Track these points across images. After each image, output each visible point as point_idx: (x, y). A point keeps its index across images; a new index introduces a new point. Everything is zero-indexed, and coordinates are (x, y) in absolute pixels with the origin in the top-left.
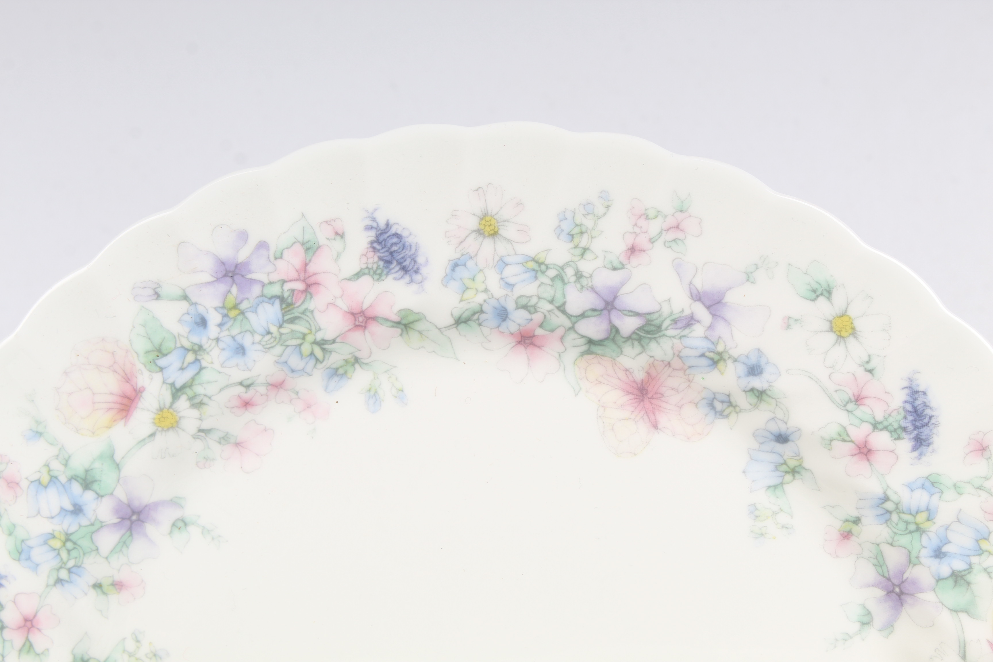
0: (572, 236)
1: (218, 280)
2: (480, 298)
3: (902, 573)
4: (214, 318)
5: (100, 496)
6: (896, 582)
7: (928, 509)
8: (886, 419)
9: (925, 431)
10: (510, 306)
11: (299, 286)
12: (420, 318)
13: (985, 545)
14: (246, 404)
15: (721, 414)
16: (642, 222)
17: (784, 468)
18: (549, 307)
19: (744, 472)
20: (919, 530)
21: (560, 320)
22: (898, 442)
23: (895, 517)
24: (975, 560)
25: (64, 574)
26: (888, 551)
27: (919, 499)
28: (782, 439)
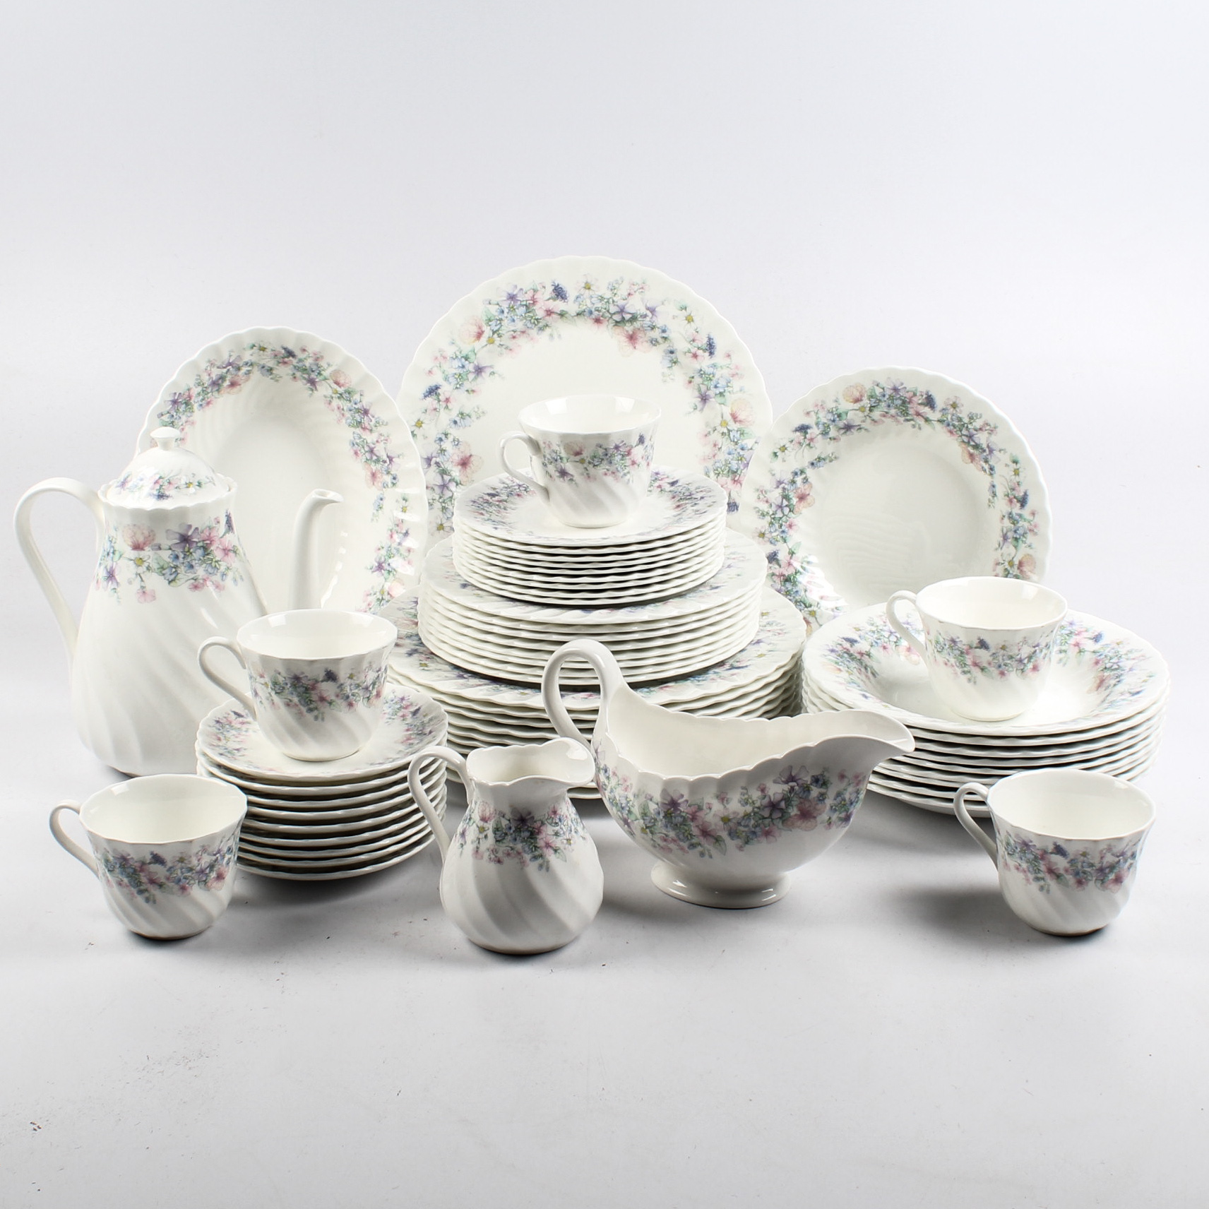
0: (612, 290)
1: (508, 299)
2: (585, 307)
3: (705, 393)
4: (506, 311)
5: (470, 363)
6: (704, 396)
7: (713, 374)
8: (701, 346)
9: (713, 350)
10: (593, 310)
11: (532, 302)
12: (567, 313)
13: (729, 384)
14: (514, 337)
15: (655, 345)
16: (633, 286)
17: (672, 361)
18: (605, 311)
19: (661, 362)
20: (711, 380)
21: (607, 315)
22: (705, 353)
23: (704, 376)
24: (726, 389)
25: (458, 386)
26: (701, 386)
27: (710, 370)
28: (672, 352)
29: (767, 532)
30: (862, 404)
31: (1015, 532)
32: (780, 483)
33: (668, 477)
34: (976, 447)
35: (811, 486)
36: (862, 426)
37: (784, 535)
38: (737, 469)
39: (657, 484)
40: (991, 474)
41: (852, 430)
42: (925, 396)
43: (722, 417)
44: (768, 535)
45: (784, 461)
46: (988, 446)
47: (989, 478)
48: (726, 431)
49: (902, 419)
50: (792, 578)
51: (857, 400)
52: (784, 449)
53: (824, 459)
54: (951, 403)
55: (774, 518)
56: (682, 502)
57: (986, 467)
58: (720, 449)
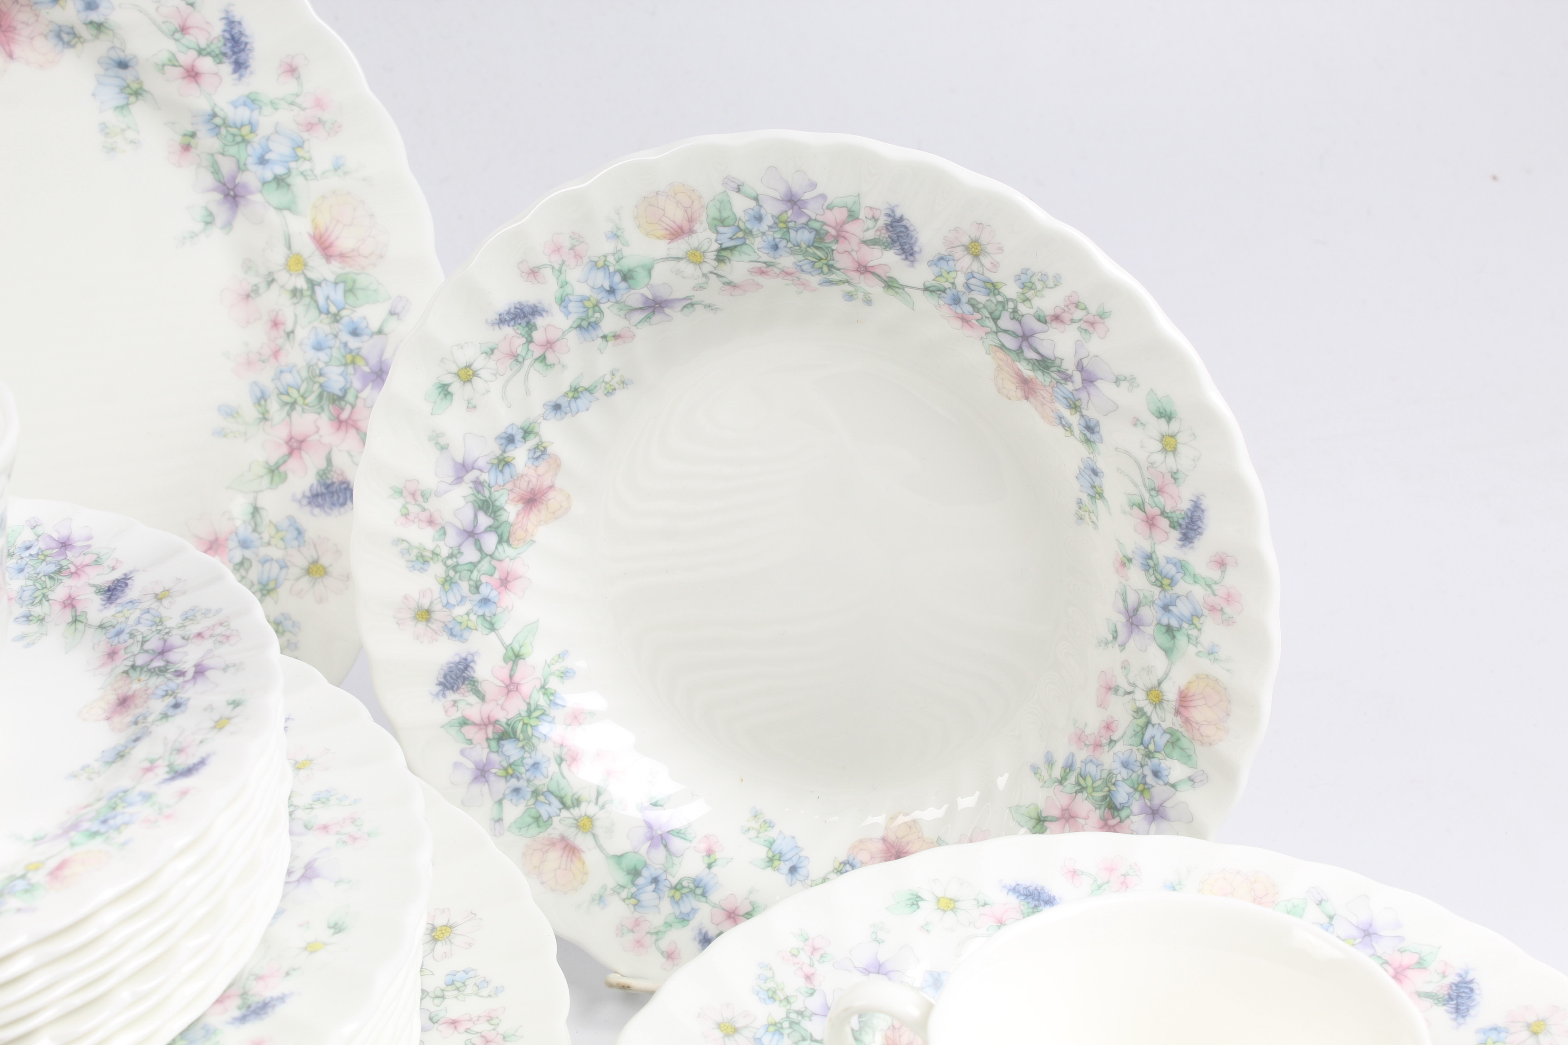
3: (234, 178)
6: (230, 186)
7: (250, 123)
8: (208, 46)
9: (242, 56)
13: (300, 152)
15: (68, 45)
17: (128, 90)
19: (93, 95)
22: (220, 66)
23: (223, 131)
24: (293, 165)
26: (220, 159)
27: (242, 114)
28: (123, 65)
29: (437, 607)
30: (694, 241)
31: (1166, 608)
32: (463, 468)
33: (97, 562)
34: (1044, 364)
35: (557, 464)
36: (695, 300)
37: (487, 611)
38: (345, 391)
39: (59, 593)
40: (1088, 441)
41: (667, 311)
42: (883, 220)
43: (289, 247)
44: (440, 615)
45: (471, 406)
46: (1080, 367)
47: (1082, 450)
48: (301, 283)
49: (814, 280)
50: (520, 726)
51: (677, 233)
52: (467, 374)
53: (589, 390)
54: (966, 240)
55: (454, 568)
56: (136, 686)
57: (1074, 419)
58: (290, 334)
